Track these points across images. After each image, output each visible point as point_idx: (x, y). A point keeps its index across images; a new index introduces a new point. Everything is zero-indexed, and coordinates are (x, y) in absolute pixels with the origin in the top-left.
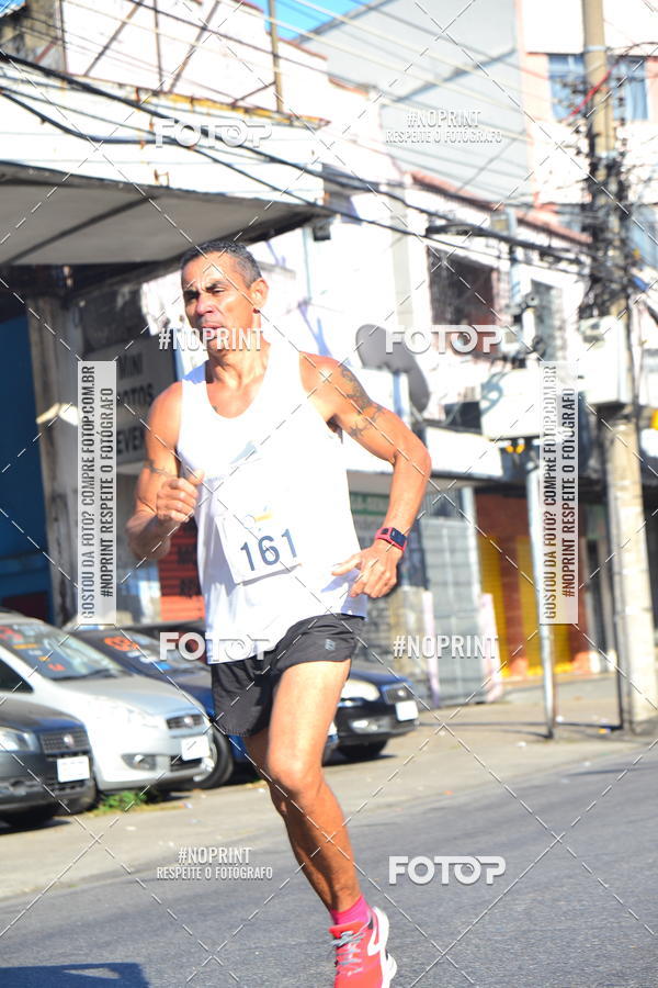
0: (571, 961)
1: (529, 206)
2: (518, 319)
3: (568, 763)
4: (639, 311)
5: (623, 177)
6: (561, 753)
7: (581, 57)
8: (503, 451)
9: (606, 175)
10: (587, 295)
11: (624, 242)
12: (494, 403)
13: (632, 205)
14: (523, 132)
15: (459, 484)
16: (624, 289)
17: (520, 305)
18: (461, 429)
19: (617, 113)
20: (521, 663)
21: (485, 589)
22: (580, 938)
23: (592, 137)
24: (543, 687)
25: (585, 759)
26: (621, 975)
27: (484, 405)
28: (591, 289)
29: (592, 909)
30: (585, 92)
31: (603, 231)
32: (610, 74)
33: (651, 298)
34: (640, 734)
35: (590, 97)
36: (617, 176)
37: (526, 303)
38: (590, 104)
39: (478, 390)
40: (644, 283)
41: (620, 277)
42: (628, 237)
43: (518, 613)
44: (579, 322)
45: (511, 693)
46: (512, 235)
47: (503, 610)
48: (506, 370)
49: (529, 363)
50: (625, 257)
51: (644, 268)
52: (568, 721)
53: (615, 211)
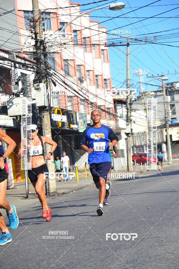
0: (29, 257)
1: (20, 52)
2: (17, 83)
3: (32, 204)
4: (50, 81)
5: (45, 45)
6: (30, 202)
7: (32, 12)
8: (13, 119)
9: (40, 44)
10: (36, 77)
11: (45, 63)
12: (11, 106)
13: (47, 52)
14: (17, 32)
16: (46, 75)
17: (17, 79)
18: (2, 114)
19: (43, 27)
20: (20, 178)
21: (10, 158)
22: (32, 251)
23: (36, 34)
24: (25, 184)
25: (37, 203)
26: (42, 260)
27: (8, 107)
28: (37, 75)
29: (36, 243)
30: (33, 22)
31: (40, 60)
32: (40, 17)
33: (53, 78)
34: (51, 196)
35: (35, 23)
36: (43, 45)
37: (19, 79)
38: (35, 25)
39: (6, 103)
40: (51, 74)
41: (45, 72)
42: (46, 61)
43: (19, 164)
44: (34, 84)
45: (16, 186)
46: (15, 60)
47: (14, 163)
48: (14, 97)
49: (20, 95)
50: (46, 67)
51: (51, 70)
52: (32, 193)
53: (43, 54)
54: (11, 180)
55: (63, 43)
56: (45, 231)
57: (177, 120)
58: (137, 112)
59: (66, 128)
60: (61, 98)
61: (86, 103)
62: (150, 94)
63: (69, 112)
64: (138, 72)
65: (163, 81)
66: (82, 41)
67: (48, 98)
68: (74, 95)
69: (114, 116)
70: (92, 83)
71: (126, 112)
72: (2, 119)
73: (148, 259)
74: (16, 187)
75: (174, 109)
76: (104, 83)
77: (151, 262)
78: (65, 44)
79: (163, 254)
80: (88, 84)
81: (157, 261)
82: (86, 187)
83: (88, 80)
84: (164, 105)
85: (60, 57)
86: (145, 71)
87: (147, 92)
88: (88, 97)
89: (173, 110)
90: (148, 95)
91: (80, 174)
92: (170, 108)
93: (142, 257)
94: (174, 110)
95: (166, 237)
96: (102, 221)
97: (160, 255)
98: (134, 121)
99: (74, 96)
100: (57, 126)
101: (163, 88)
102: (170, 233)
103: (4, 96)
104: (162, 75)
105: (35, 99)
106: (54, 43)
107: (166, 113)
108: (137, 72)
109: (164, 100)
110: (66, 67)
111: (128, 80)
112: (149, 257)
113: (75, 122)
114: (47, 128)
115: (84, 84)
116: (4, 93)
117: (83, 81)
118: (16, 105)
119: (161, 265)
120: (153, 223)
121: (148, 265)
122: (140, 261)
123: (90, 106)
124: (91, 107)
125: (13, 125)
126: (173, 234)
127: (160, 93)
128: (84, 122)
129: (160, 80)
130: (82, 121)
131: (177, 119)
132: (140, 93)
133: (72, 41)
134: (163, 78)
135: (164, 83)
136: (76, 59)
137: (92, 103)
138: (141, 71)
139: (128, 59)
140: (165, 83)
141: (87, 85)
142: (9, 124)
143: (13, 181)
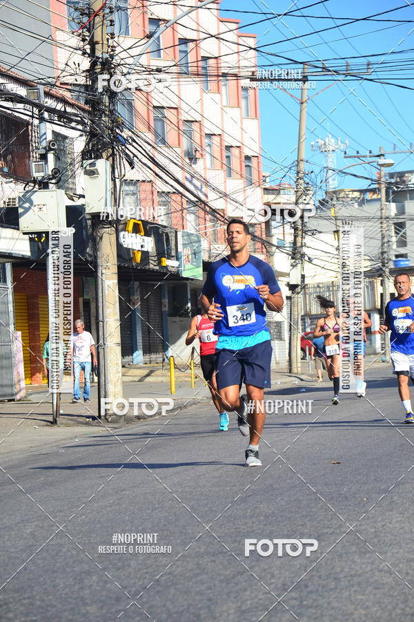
1: (53, 85)
2: (44, 157)
3: (65, 439)
4: (120, 156)
5: (112, 70)
6: (61, 433)
8: (31, 240)
10: (87, 144)
11: (111, 112)
12: (27, 210)
14: (50, 37)
15: (4, 260)
16: (111, 142)
17: (45, 148)
18: (6, 225)
19: (109, 30)
20: (39, 376)
21: (17, 329)
23: (93, 44)
25: (76, 437)
27: (20, 210)
28: (90, 140)
30: (89, 15)
31: (99, 104)
32: (105, 3)
33: (128, 149)
34: (110, 422)
35: (92, 18)
36: (108, 70)
37: (49, 147)
38: (92, 23)
39: (17, 201)
40: (124, 139)
41: (109, 134)
42: (114, 109)
43: (38, 344)
44: (82, 161)
45: (31, 394)
46: (42, 103)
47: (28, 341)
48: (35, 189)
49: (51, 185)
50: (113, 122)
51: (124, 129)
52: (67, 413)
53: (106, 92)
54: (19, 381)
55: (155, 68)
56: (96, 505)
57: (408, 261)
58: (318, 235)
59: (153, 266)
60: (143, 196)
61: (201, 211)
62: (350, 196)
63: (160, 230)
64: (325, 144)
65: (382, 168)
66: (197, 67)
67: (113, 196)
68: (175, 191)
69: (263, 244)
70: (218, 164)
71: (293, 236)
72: (5, 238)
73: (333, 583)
74: (29, 398)
75: (405, 233)
76: (244, 164)
77: (338, 590)
78: (159, 70)
79: (367, 572)
80: (208, 165)
81: (353, 589)
82: (191, 405)
83: (208, 157)
84: (381, 223)
85: (146, 100)
86: (339, 142)
87: (343, 190)
88: (206, 196)
89: (402, 236)
90: (344, 197)
91: (179, 373)
92: (393, 230)
93: (320, 577)
94: (404, 236)
95: (375, 532)
96: (228, 488)
97: (359, 575)
98: (309, 258)
99: (174, 193)
100: (131, 259)
101: (379, 184)
102: (384, 523)
103: (12, 185)
104: (379, 153)
105: (84, 197)
106: (136, 68)
107: (384, 242)
108: (323, 142)
109: (381, 213)
110: (159, 124)
111: (302, 160)
112: (335, 579)
113: (173, 253)
114: (109, 264)
115: (199, 167)
116: (11, 177)
117: (196, 158)
118: (39, 207)
119: (362, 599)
120: (346, 498)
121: (334, 596)
122: (314, 585)
123: (209, 217)
124: (210, 220)
125: (29, 254)
126: (391, 526)
127: (374, 194)
128: (195, 254)
129: (375, 164)
130: (190, 253)
131: (409, 258)
132: (326, 193)
133: (175, 65)
134: (382, 161)
135: (383, 173)
136: (183, 106)
137: (214, 211)
138: (331, 143)
139: (304, 112)
140: (387, 172)
141: (205, 168)
142: (19, 251)
143: (23, 384)
